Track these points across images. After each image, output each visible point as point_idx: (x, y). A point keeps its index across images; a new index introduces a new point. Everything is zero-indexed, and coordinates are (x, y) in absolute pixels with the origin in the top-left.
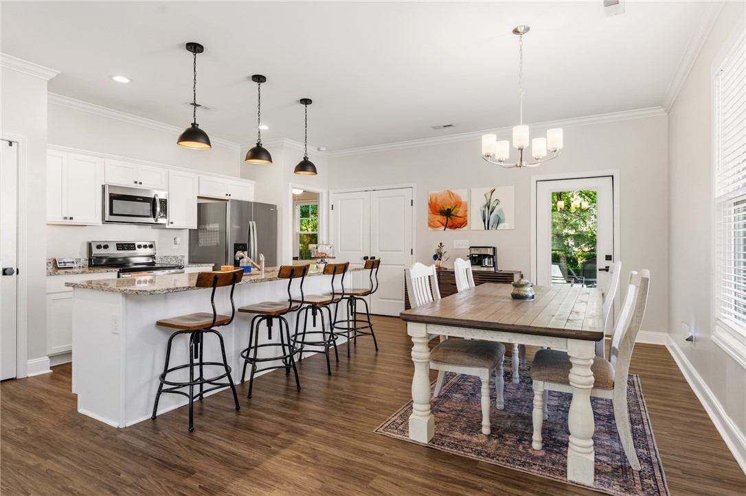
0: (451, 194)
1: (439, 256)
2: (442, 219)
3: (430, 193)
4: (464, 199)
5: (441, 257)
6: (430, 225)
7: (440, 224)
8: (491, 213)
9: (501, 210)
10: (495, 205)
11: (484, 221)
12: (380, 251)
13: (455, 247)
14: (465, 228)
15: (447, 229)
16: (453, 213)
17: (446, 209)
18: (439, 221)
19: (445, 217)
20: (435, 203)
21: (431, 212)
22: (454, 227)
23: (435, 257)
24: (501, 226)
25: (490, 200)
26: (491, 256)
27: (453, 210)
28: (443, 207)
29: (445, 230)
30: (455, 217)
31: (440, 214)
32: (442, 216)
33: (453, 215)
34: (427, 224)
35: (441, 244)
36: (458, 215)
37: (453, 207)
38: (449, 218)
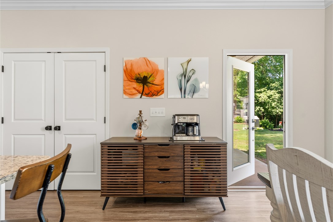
0: (147, 62)
1: (138, 124)
2: (140, 87)
3: (125, 59)
4: (161, 67)
5: (140, 125)
6: (125, 92)
7: (136, 92)
8: (188, 81)
9: (196, 80)
10: (191, 74)
11: (181, 89)
12: (66, 119)
13: (152, 115)
14: (162, 96)
15: (143, 97)
16: (150, 80)
17: (142, 77)
18: (134, 88)
19: (141, 85)
20: (131, 70)
21: (126, 79)
22: (151, 94)
23: (134, 126)
24: (196, 95)
25: (186, 70)
26: (197, 124)
27: (150, 77)
28: (139, 75)
29: (141, 97)
30: (151, 85)
31: (136, 81)
32: (138, 84)
33: (149, 83)
34: (122, 91)
35: (140, 112)
36: (154, 82)
37: (150, 74)
38: (145, 86)
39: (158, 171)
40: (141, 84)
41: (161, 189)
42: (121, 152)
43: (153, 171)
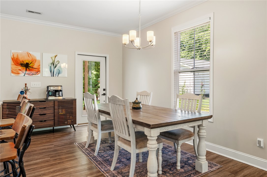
0: (29, 54)
1: (24, 92)
2: (23, 69)
3: (13, 51)
4: (38, 58)
5: (26, 92)
6: (12, 72)
7: (21, 72)
8: (55, 67)
9: (60, 67)
10: (57, 63)
11: (51, 72)
13: (32, 86)
14: (39, 75)
15: (26, 75)
16: (30, 65)
17: (25, 63)
18: (19, 70)
20: (17, 58)
21: (13, 63)
22: (31, 74)
23: (22, 93)
24: (60, 75)
25: (54, 61)
26: (61, 91)
27: (30, 64)
28: (23, 62)
29: (24, 76)
30: (32, 68)
31: (20, 65)
32: (22, 67)
33: (30, 67)
34: (10, 71)
35: (26, 84)
36: (34, 67)
37: (31, 62)
38: (27, 68)
39: (39, 116)
40: (24, 67)
41: (40, 125)
42: (16, 107)
43: (36, 116)
